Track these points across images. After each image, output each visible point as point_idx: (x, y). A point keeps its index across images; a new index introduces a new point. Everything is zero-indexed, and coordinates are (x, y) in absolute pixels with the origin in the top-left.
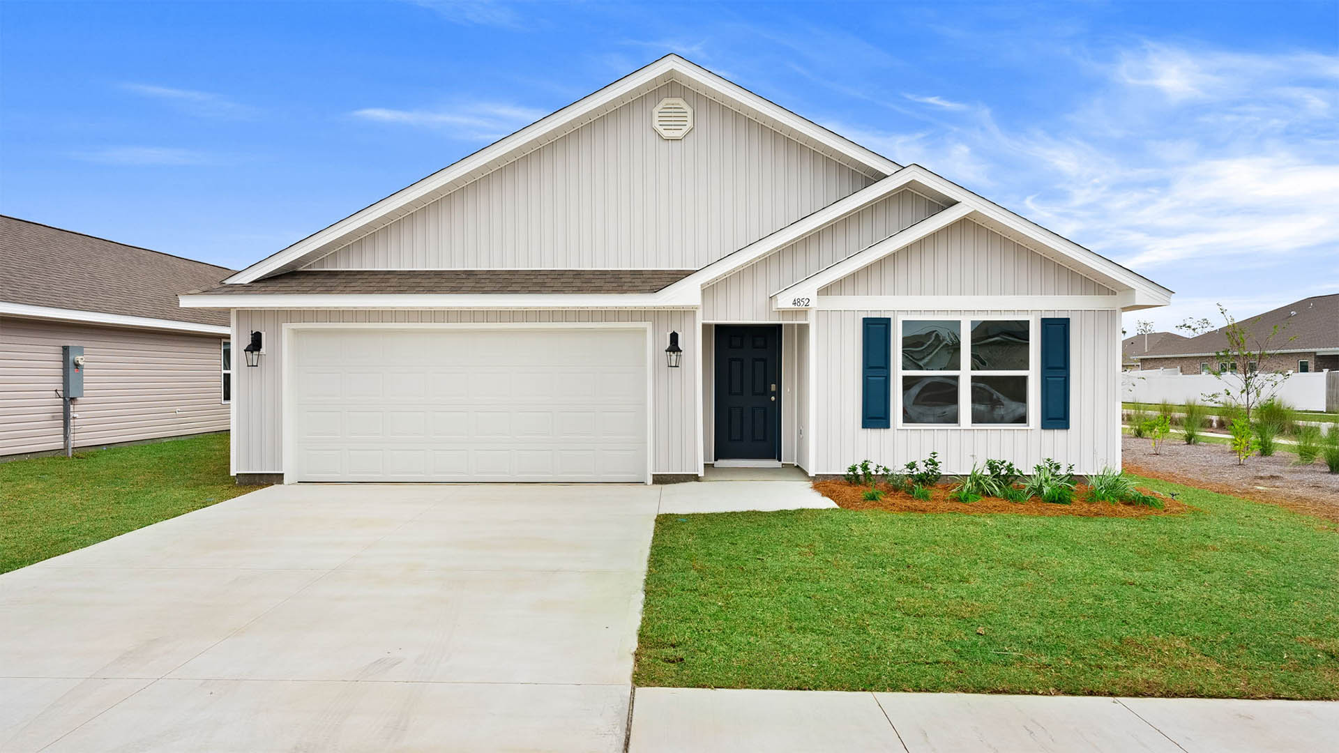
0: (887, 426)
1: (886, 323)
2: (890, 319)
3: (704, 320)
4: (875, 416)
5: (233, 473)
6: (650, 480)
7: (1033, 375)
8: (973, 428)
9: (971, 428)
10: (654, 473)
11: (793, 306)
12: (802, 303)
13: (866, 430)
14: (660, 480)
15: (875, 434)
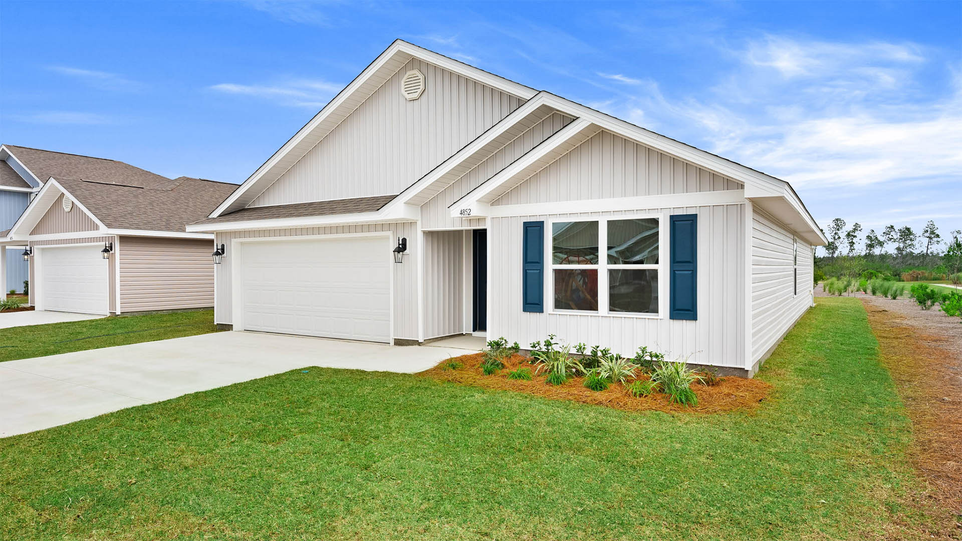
0: (541, 311)
1: (540, 225)
2: (543, 222)
3: (422, 228)
4: (532, 303)
5: (215, 323)
6: (392, 343)
7: (663, 268)
8: (609, 315)
9: (607, 315)
10: (396, 338)
11: (460, 215)
12: (466, 213)
13: (526, 313)
14: (399, 342)
15: (534, 317)
